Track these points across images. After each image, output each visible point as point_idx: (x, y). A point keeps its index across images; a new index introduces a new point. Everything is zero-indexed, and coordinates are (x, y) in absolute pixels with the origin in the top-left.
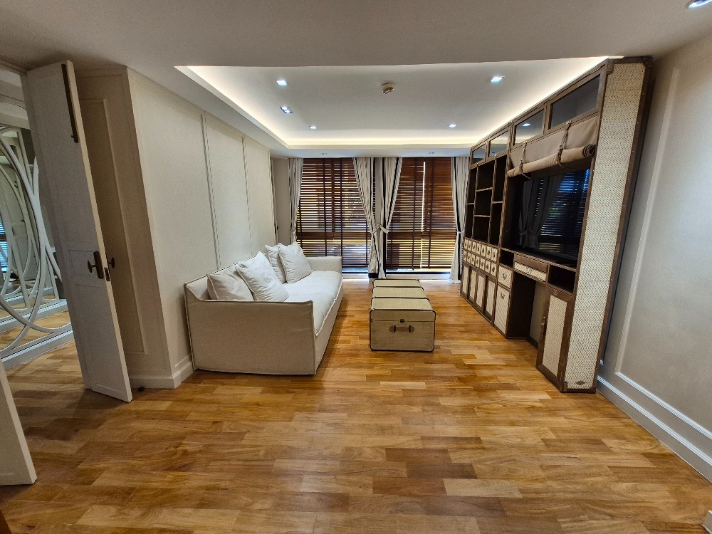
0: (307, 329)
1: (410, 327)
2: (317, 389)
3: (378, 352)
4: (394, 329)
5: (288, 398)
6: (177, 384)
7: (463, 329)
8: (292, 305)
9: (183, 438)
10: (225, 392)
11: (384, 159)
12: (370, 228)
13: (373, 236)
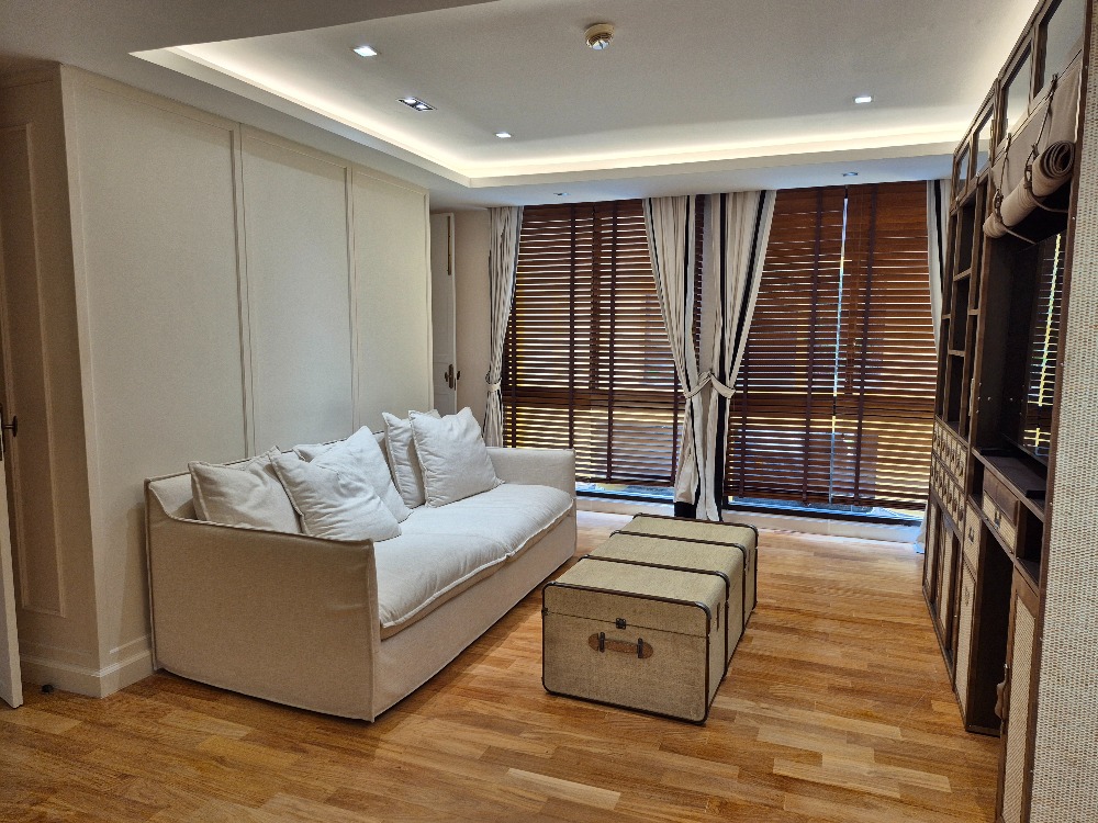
0: (357, 605)
1: (640, 641)
2: (362, 755)
3: (561, 701)
4: (600, 643)
5: (283, 759)
6: (107, 691)
7: (847, 682)
8: (330, 545)
9: (54, 791)
10: (182, 722)
11: (723, 197)
12: (683, 383)
13: (688, 401)
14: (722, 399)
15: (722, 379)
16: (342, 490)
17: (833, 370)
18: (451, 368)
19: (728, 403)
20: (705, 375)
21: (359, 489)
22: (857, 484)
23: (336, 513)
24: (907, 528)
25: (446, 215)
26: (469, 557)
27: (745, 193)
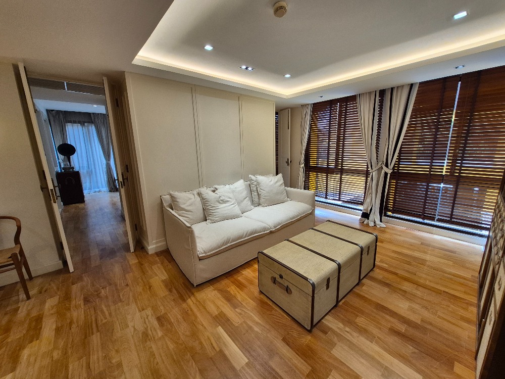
1: (287, 286)
4: (274, 281)
6: (150, 253)
11: (392, 89)
12: (369, 166)
13: (371, 174)
14: (386, 174)
15: (387, 166)
16: (221, 202)
17: (444, 163)
18: (288, 159)
19: (389, 175)
20: (380, 163)
21: (228, 201)
22: (452, 214)
23: (215, 210)
24: (480, 238)
25: (287, 110)
26: (249, 231)
27: (403, 86)
